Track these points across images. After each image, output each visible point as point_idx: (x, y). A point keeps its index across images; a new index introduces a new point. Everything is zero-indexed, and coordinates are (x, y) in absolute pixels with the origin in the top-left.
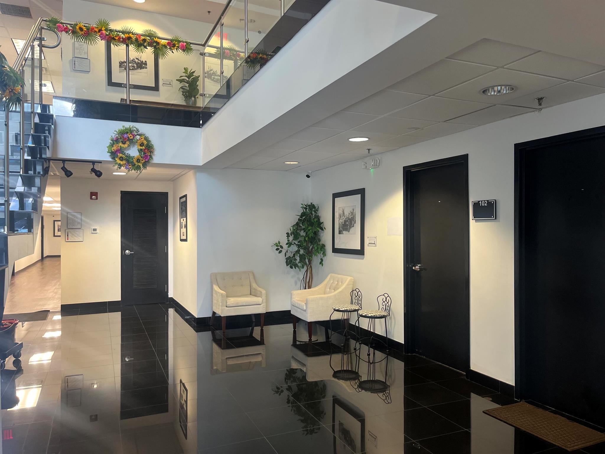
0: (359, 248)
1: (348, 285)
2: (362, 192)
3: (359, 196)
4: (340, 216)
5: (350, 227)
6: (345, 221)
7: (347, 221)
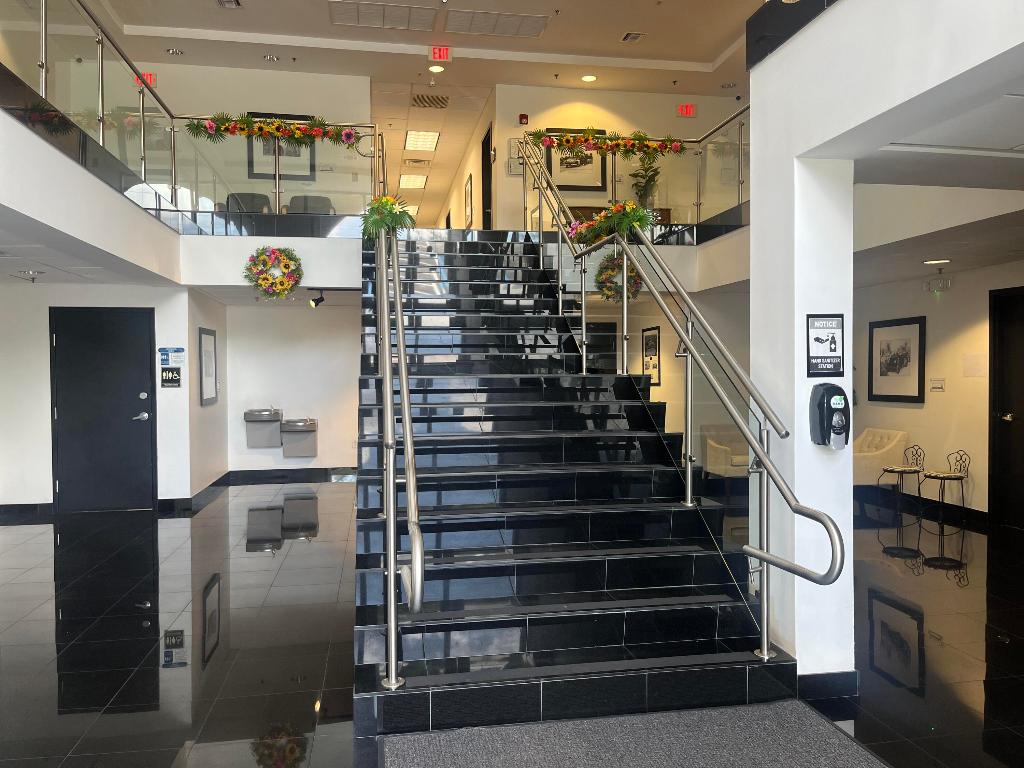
0: (915, 393)
1: (899, 441)
2: (921, 321)
3: (917, 327)
4: (882, 353)
5: (901, 367)
6: (892, 360)
7: (896, 359)
